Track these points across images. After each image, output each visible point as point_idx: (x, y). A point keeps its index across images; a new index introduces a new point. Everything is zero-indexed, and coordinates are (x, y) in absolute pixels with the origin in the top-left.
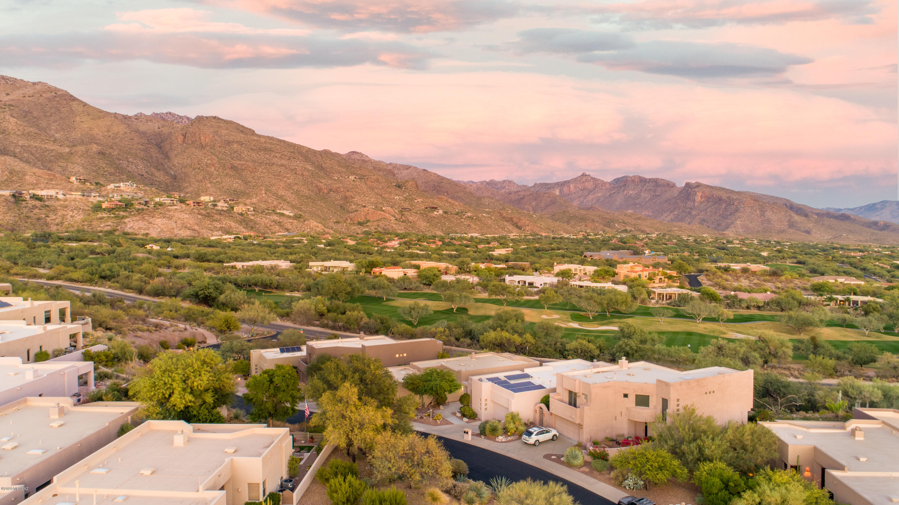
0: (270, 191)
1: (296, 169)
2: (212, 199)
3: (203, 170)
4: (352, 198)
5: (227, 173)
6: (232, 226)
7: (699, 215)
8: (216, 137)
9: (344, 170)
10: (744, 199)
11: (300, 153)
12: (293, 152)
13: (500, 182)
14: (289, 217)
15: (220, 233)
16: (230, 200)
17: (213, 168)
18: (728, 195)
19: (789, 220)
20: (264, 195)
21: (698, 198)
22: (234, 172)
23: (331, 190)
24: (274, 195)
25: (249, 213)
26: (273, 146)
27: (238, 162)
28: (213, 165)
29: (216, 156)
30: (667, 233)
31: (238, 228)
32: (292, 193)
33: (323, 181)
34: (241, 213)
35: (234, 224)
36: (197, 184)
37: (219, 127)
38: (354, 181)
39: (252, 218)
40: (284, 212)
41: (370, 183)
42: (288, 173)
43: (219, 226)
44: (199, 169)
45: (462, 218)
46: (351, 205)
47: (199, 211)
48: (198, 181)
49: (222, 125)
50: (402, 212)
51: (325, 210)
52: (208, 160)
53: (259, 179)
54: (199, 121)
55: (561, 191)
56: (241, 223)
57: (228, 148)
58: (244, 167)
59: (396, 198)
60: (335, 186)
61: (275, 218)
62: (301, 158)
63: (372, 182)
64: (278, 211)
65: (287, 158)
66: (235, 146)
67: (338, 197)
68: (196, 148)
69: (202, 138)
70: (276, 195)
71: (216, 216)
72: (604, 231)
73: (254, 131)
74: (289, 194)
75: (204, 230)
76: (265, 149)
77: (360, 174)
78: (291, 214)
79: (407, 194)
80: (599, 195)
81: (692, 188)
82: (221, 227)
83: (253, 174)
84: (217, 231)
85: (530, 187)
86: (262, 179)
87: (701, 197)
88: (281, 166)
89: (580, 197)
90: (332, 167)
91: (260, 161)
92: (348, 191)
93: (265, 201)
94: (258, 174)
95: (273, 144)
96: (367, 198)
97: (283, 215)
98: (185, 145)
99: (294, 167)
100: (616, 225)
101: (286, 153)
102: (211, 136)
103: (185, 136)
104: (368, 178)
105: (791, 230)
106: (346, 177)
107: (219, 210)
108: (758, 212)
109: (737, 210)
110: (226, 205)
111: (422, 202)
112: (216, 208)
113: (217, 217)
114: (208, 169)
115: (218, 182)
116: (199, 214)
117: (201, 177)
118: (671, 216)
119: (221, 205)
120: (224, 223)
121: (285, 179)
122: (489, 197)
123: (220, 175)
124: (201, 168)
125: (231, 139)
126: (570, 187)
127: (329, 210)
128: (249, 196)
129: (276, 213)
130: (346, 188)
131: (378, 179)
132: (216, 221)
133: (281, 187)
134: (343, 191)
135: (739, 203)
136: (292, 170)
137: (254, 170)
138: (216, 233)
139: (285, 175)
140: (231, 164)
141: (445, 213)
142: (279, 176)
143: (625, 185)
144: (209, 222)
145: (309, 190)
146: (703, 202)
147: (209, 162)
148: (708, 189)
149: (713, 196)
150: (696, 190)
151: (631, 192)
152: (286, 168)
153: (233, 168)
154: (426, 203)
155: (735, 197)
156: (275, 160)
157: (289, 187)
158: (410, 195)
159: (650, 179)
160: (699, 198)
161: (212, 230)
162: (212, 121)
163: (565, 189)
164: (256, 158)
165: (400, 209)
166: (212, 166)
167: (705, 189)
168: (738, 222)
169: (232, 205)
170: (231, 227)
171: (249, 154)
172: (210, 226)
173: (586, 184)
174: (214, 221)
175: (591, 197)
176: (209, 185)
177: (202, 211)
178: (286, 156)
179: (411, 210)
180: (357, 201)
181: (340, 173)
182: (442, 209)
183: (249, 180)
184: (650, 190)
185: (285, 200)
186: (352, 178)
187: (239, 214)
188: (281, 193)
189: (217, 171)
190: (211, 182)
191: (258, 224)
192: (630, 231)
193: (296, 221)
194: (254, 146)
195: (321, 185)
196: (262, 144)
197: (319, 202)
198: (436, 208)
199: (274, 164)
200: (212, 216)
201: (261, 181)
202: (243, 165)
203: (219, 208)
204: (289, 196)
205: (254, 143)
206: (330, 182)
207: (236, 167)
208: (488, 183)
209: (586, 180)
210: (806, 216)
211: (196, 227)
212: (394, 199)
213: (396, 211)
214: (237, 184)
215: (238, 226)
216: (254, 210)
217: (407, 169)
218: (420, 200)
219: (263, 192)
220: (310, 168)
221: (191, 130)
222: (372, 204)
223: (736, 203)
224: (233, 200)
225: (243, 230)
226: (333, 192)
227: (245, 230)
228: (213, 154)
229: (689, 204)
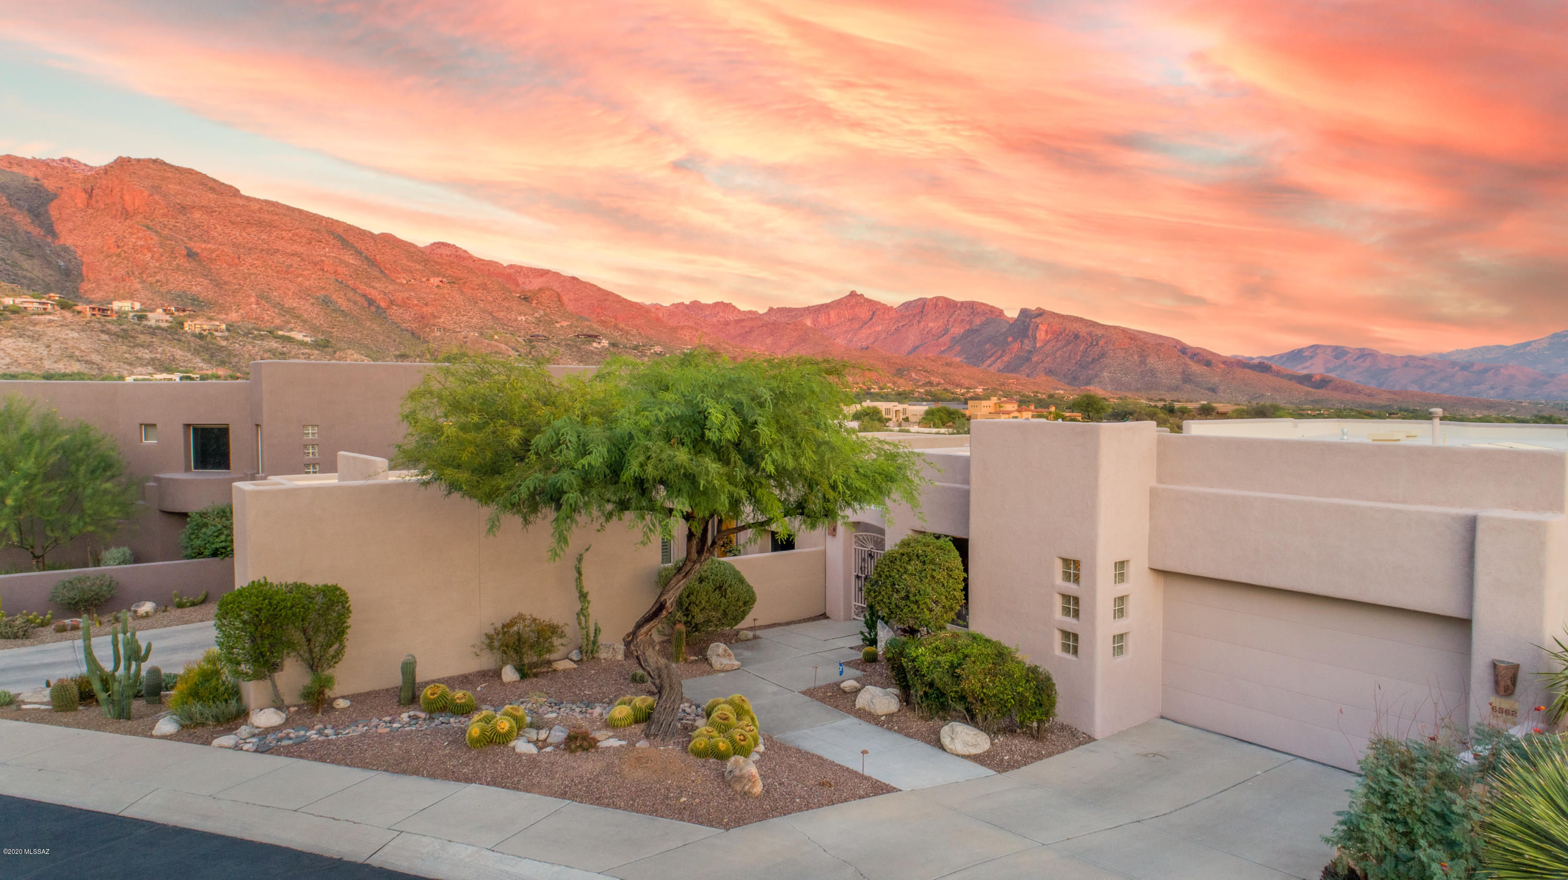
0: (268, 300)
1: (322, 261)
2: (137, 306)
3: (127, 259)
4: (435, 317)
5: (178, 265)
6: (178, 357)
7: (1043, 362)
8: (157, 197)
9: (418, 267)
10: (1115, 336)
11: (331, 233)
12: (317, 231)
13: (709, 306)
14: (303, 344)
15: (150, 369)
16: (178, 310)
17: (149, 255)
18: (1088, 330)
19: (1184, 372)
20: (254, 306)
21: (1041, 335)
22: (194, 264)
23: (392, 302)
24: (275, 307)
25: (217, 334)
26: (276, 217)
27: (203, 246)
28: (149, 249)
29: (156, 232)
30: (998, 387)
31: (189, 361)
32: (313, 304)
33: (377, 285)
34: (200, 334)
35: (180, 353)
36: (114, 285)
37: (163, 178)
38: (438, 286)
39: (224, 343)
40: (293, 334)
41: (470, 291)
42: (307, 269)
43: (147, 356)
44: (119, 255)
45: (645, 355)
46: (433, 331)
47: (103, 326)
48: (115, 279)
49: (170, 175)
50: (531, 341)
51: (381, 338)
52: (138, 238)
53: (246, 279)
54: (122, 166)
55: (815, 321)
56: (196, 352)
57: (182, 218)
58: (214, 255)
59: (519, 318)
60: (400, 296)
61: (274, 344)
62: (333, 242)
63: (473, 289)
64: (280, 333)
65: (304, 240)
66: (197, 215)
67: (407, 316)
68: (114, 217)
69: (127, 198)
70: (279, 306)
71: (141, 336)
72: (894, 383)
73: (238, 191)
74: (308, 306)
75: (114, 364)
76: (260, 223)
77: (450, 276)
78: (308, 339)
79: (542, 313)
80: (879, 328)
81: (1031, 318)
82: (153, 359)
83: (233, 269)
84: (143, 365)
85: (762, 315)
86: (253, 277)
87: (1047, 332)
88: (293, 255)
89: (846, 332)
90: (395, 262)
91: (250, 245)
92: (426, 305)
93: (256, 319)
94: (244, 268)
95: (277, 214)
96: (465, 318)
97: (290, 340)
98: (90, 211)
99: (318, 258)
100: (913, 375)
101: (302, 231)
102: (146, 193)
103: (90, 193)
104: (465, 283)
105: (1188, 387)
106: (424, 280)
107: (150, 327)
108: (1136, 357)
109: (1103, 355)
110: (168, 317)
111: (570, 326)
112: (145, 323)
113: (147, 338)
114: (137, 256)
115: (158, 281)
116: (103, 332)
117: (123, 272)
118: (999, 364)
119: (158, 317)
120: (160, 350)
121: (300, 279)
122: (691, 328)
123: (163, 269)
124: (123, 255)
125: (188, 201)
126: (829, 315)
127: (389, 337)
128: (223, 309)
129: (276, 337)
130: (423, 299)
131: (485, 284)
132: (142, 346)
133: (290, 293)
134: (417, 305)
135: (1106, 343)
136: (316, 264)
137: (237, 261)
138: (140, 369)
139: (300, 271)
140: (186, 247)
141: (614, 345)
142: (287, 272)
143: (922, 312)
144: (125, 348)
145: (349, 300)
146: (1049, 341)
147: (140, 243)
148: (1057, 320)
149: (1065, 331)
150: (1038, 320)
151: (931, 325)
152: (303, 259)
153: (191, 255)
154: (577, 327)
155: (1099, 333)
156: (280, 245)
157: (304, 293)
158: (546, 315)
159: (962, 303)
160: (1043, 334)
161: (131, 364)
162: (148, 168)
163: (822, 319)
164: (241, 239)
165: (528, 337)
166: (146, 251)
167: (1052, 320)
168: (1105, 374)
169: (181, 319)
170: (174, 359)
171: (227, 231)
172: (127, 355)
173: (857, 309)
174: (137, 345)
175: (864, 332)
176: (139, 286)
177: (109, 326)
178: (302, 237)
179: (548, 339)
180: (444, 322)
181: (411, 272)
182: (606, 338)
183: (226, 278)
184: (963, 321)
185: (298, 317)
186: (435, 281)
187: (194, 335)
188: (289, 303)
189: (158, 260)
190: (143, 282)
191: (235, 356)
192: (938, 384)
193: (317, 352)
194: (238, 216)
195: (373, 292)
196: (254, 212)
197: (369, 324)
198: (596, 337)
199: (277, 251)
200: (133, 337)
201: (251, 281)
202: (213, 251)
203: (152, 323)
204: (306, 310)
205: (236, 210)
206: (391, 287)
207: (196, 254)
208: (687, 307)
209: (857, 303)
210: (1208, 364)
211: (96, 358)
212: (516, 320)
213: (520, 339)
214: (199, 287)
215: (189, 355)
216: (228, 330)
217: (542, 276)
218: (565, 324)
219: (253, 300)
220: (352, 261)
221: (104, 182)
222: (474, 328)
223: (1101, 343)
224: (184, 311)
225: (201, 365)
226: (397, 305)
227: (205, 366)
228: (148, 227)
229: (1027, 344)
